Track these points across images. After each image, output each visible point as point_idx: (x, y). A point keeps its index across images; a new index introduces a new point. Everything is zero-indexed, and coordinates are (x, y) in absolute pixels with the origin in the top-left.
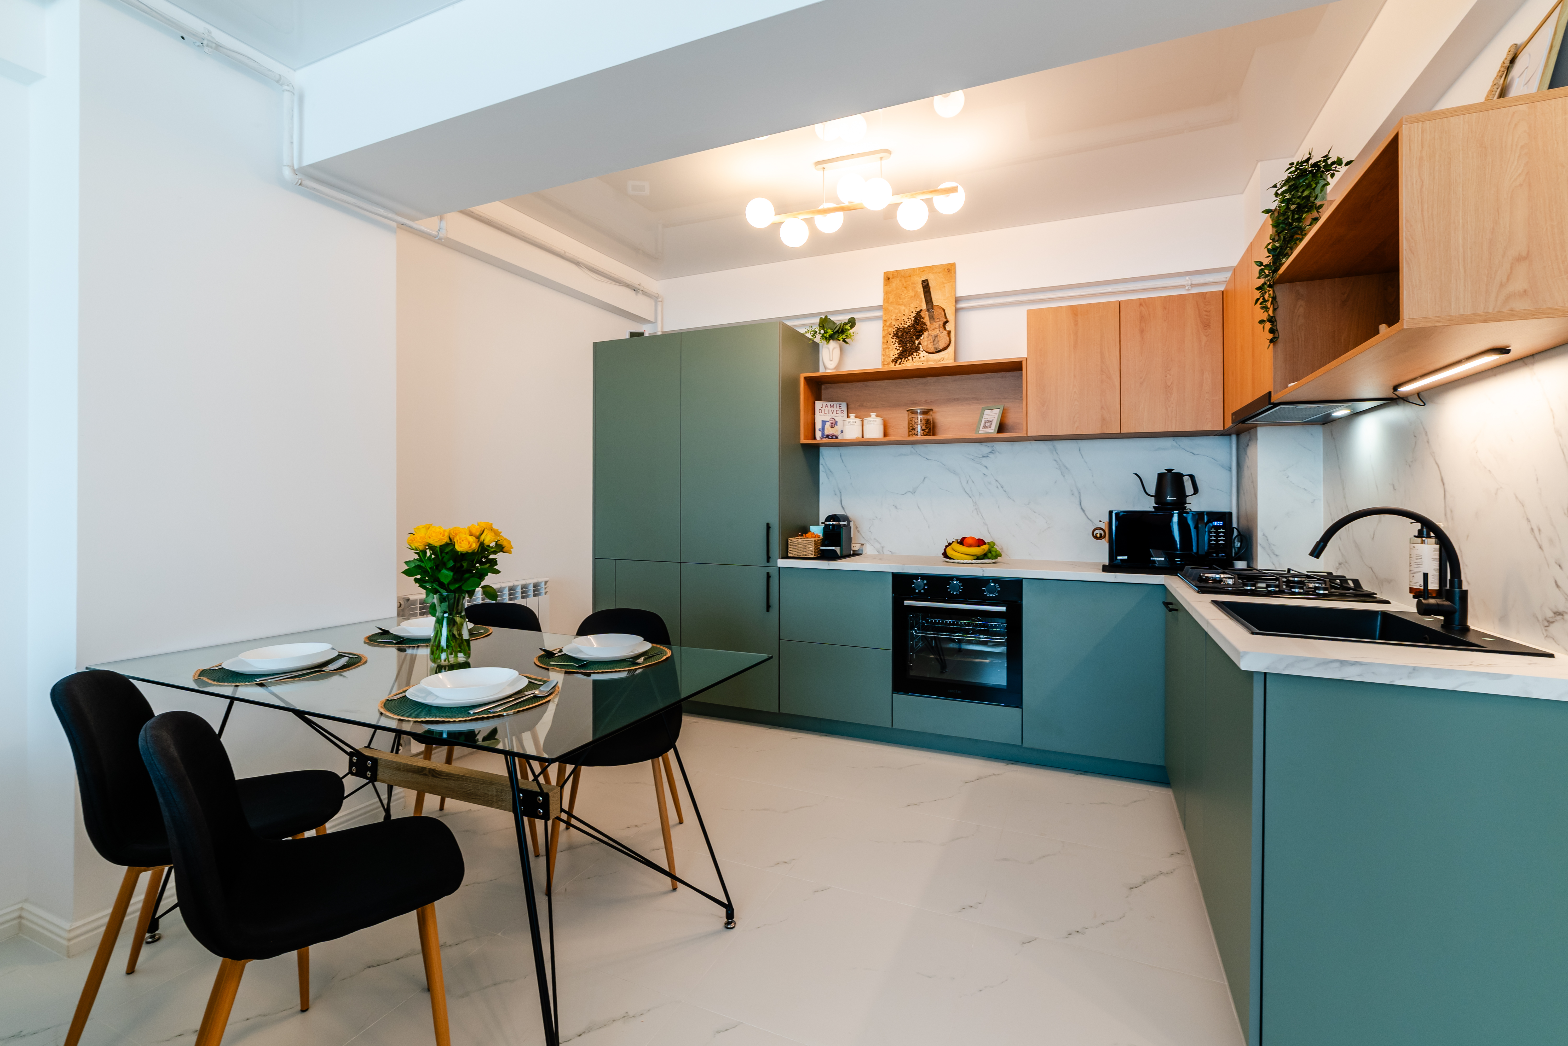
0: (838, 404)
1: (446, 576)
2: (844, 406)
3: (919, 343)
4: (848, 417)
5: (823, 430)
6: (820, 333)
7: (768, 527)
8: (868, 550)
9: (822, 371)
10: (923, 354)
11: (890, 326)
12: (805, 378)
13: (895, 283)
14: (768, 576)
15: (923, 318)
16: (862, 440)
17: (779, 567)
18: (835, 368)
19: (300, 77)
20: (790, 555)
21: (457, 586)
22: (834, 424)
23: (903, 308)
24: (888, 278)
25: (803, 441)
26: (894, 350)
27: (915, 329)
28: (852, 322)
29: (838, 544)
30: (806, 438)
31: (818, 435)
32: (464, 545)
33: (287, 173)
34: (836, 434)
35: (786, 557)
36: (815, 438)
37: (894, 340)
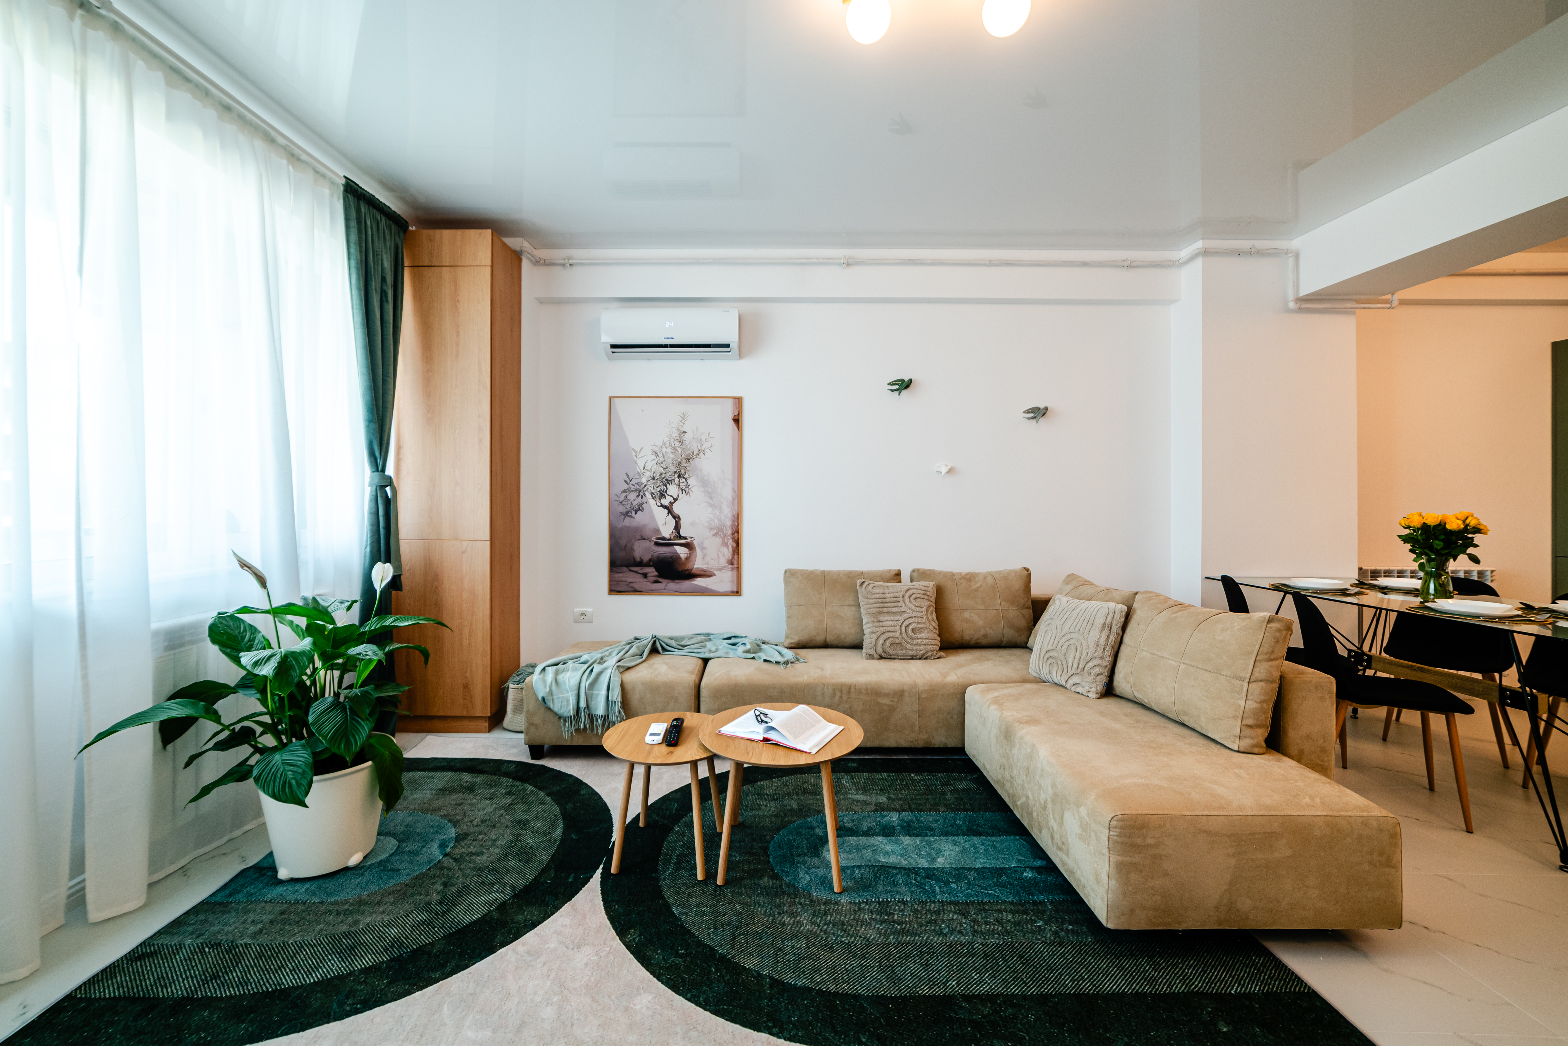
1: (1438, 545)
19: (1296, 243)
21: (1447, 551)
32: (1454, 525)
33: (1292, 305)
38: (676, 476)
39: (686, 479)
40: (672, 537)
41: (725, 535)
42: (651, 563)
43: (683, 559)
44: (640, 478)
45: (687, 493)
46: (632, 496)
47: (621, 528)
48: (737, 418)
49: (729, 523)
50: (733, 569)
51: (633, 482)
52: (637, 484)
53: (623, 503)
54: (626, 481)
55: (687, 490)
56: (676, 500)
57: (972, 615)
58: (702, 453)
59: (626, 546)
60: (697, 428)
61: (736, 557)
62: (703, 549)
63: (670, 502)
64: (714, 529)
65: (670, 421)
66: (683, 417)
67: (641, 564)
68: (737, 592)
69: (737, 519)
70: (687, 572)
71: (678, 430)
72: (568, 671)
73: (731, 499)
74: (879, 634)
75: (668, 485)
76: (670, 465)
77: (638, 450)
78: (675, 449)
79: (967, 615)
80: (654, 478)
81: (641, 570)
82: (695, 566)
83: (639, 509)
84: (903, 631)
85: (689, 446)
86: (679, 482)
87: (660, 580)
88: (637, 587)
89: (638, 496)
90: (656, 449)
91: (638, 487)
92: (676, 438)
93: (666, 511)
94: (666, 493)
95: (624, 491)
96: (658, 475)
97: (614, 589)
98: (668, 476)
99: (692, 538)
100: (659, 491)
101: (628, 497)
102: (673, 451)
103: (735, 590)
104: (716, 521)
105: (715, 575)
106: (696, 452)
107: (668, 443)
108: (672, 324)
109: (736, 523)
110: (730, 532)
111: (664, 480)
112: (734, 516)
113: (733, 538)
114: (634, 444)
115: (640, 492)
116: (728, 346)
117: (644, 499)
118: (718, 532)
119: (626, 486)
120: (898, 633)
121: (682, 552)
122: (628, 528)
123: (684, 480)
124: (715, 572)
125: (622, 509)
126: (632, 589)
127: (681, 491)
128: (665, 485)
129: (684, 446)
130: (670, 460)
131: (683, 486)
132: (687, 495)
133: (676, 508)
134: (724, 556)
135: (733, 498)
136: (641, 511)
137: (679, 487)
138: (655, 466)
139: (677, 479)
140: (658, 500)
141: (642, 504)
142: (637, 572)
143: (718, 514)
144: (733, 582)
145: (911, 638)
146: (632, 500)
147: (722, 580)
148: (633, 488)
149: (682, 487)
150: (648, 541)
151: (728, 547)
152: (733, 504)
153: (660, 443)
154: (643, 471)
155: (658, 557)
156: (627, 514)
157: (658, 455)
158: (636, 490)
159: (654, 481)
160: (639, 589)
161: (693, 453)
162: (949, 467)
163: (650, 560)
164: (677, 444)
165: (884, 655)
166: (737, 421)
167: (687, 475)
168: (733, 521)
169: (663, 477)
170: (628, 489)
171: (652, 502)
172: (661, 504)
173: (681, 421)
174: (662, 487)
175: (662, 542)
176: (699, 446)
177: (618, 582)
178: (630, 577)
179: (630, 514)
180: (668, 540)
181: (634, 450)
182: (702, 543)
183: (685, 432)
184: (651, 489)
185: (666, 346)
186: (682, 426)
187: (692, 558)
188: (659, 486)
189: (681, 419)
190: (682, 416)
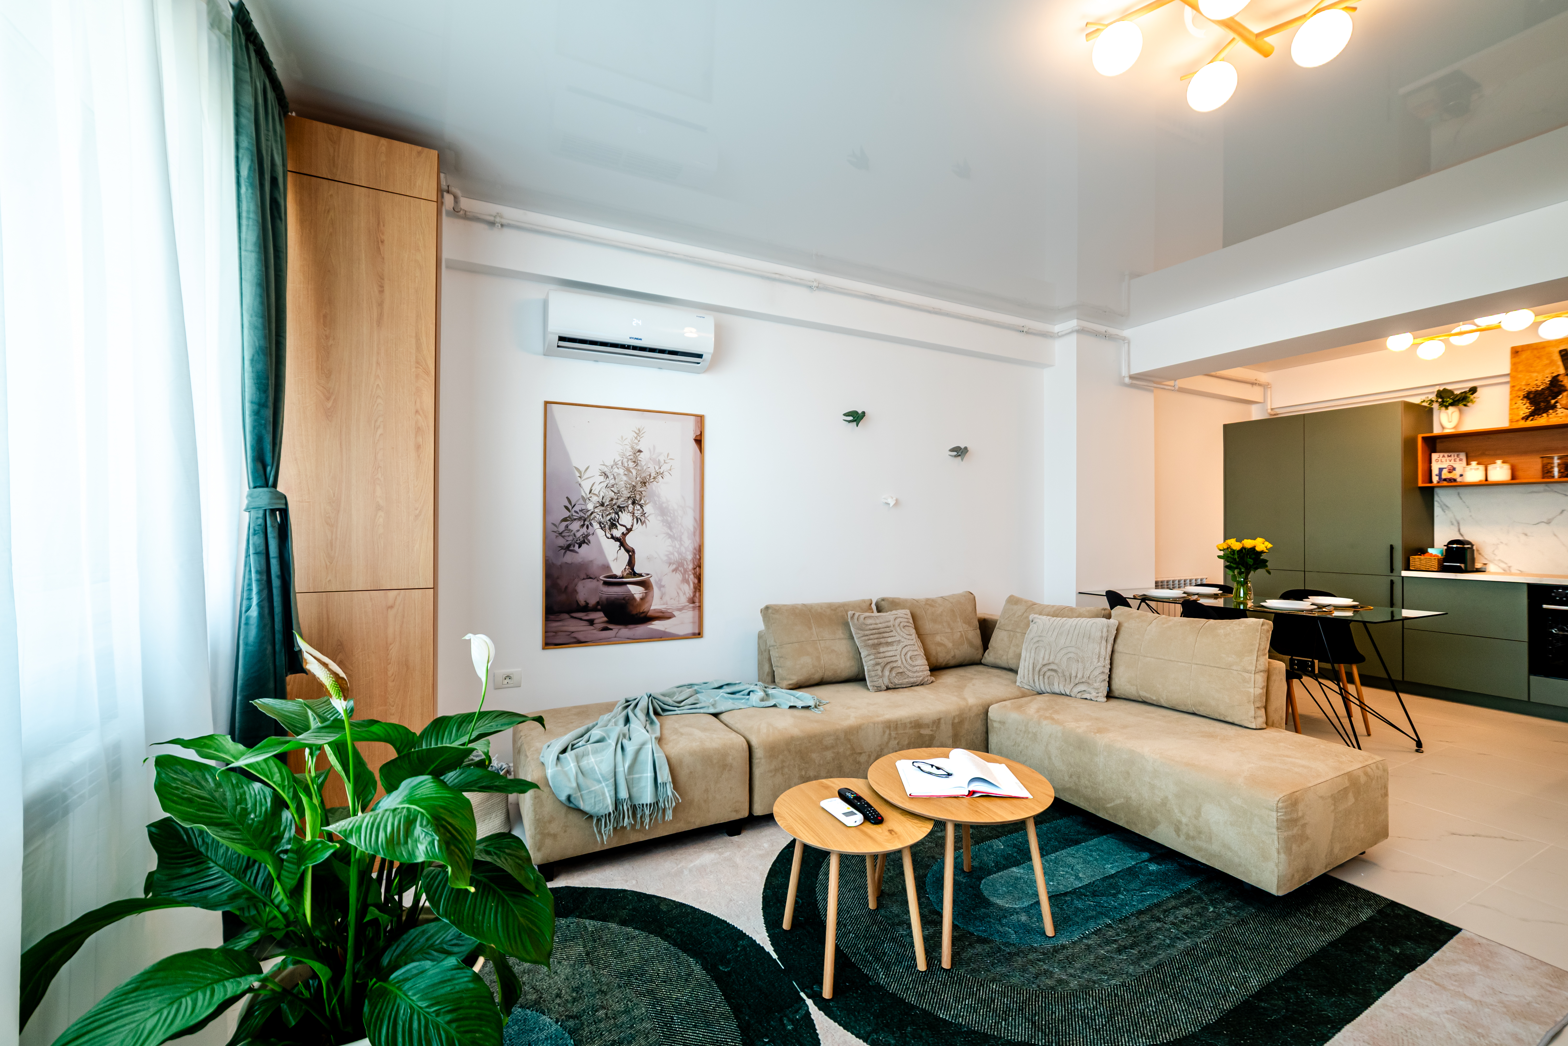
0: (1456, 454)
2: (1463, 456)
3: (1556, 402)
4: (1468, 464)
5: (1440, 475)
6: (1437, 401)
7: (1392, 547)
8: (1491, 568)
9: (1437, 431)
10: (1559, 411)
11: (1519, 390)
12: (1423, 438)
13: (1524, 356)
14: (1392, 582)
15: (1562, 381)
16: (1487, 483)
17: (1403, 577)
18: (1454, 428)
20: (1411, 568)
22: (1452, 470)
23: (1535, 375)
24: (1516, 352)
25: (1420, 484)
26: (1525, 408)
27: (1551, 391)
28: (1473, 390)
29: (1463, 561)
30: (1423, 482)
31: (1435, 479)
33: (1127, 380)
34: (1454, 477)
35: (1407, 568)
36: (1431, 481)
37: (1524, 402)
38: (630, 502)
39: (641, 506)
40: (625, 574)
41: (686, 571)
42: (599, 607)
43: (638, 600)
44: (586, 504)
45: (643, 523)
46: (575, 526)
47: (561, 566)
48: (698, 438)
49: (690, 557)
50: (694, 608)
51: (577, 508)
52: (581, 510)
53: (563, 534)
54: (566, 508)
55: (643, 519)
56: (629, 530)
57: (943, 638)
58: (660, 476)
59: (566, 587)
60: (654, 447)
61: (697, 594)
62: (661, 587)
63: (623, 533)
64: (674, 564)
65: (622, 437)
66: (639, 434)
67: (586, 608)
68: (699, 634)
69: (699, 551)
70: (642, 615)
71: (632, 448)
72: (588, 755)
73: (692, 529)
74: (883, 664)
75: (620, 513)
76: (623, 489)
77: (582, 469)
78: (628, 470)
79: (938, 638)
80: (602, 505)
81: (586, 615)
82: (652, 608)
83: (584, 542)
84: (904, 660)
85: (645, 468)
86: (634, 509)
87: (610, 626)
88: (580, 636)
89: (583, 526)
90: (605, 469)
91: (583, 515)
92: (630, 457)
93: (618, 543)
94: (618, 522)
95: (565, 520)
96: (608, 500)
97: (550, 642)
98: (619, 502)
99: (648, 574)
100: (609, 520)
101: (570, 527)
102: (626, 473)
103: (697, 631)
104: (676, 554)
105: (674, 616)
106: (653, 475)
107: (620, 463)
108: (640, 323)
109: (698, 557)
110: (691, 566)
111: (615, 507)
112: (695, 549)
113: (694, 574)
114: (578, 460)
115: (585, 520)
116: (700, 356)
117: (590, 530)
118: (678, 567)
119: (567, 514)
120: (900, 662)
121: (637, 591)
122: (569, 565)
123: (639, 507)
124: (675, 613)
125: (561, 542)
126: (574, 640)
127: (635, 520)
128: (617, 513)
129: (639, 468)
130: (622, 483)
131: (638, 514)
132: (642, 524)
133: (630, 540)
134: (685, 594)
135: (695, 528)
136: (587, 544)
137: (633, 516)
138: (604, 490)
139: (631, 506)
140: (608, 531)
141: (588, 535)
142: (581, 619)
143: (678, 546)
144: (694, 623)
145: (911, 665)
146: (575, 530)
147: (682, 622)
148: (576, 516)
149: (636, 515)
150: (595, 581)
151: (689, 585)
152: (694, 535)
153: (610, 463)
154: (589, 496)
155: (607, 599)
156: (568, 548)
157: (607, 477)
158: (580, 519)
159: (603, 508)
160: (583, 639)
161: (650, 476)
162: (895, 499)
163: (598, 603)
164: (631, 464)
165: (890, 686)
166: (699, 441)
167: (642, 502)
168: (695, 554)
169: (614, 503)
170: (569, 517)
171: (600, 533)
172: (612, 535)
173: (636, 438)
174: (613, 515)
175: (612, 581)
176: (657, 468)
177: (556, 632)
178: (573, 625)
179: (572, 548)
180: (620, 578)
181: (577, 469)
182: (660, 580)
183: (640, 451)
184: (599, 517)
185: (628, 347)
186: (637, 444)
187: (649, 598)
188: (610, 514)
189: (636, 435)
190: (637, 432)
